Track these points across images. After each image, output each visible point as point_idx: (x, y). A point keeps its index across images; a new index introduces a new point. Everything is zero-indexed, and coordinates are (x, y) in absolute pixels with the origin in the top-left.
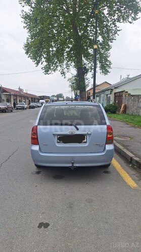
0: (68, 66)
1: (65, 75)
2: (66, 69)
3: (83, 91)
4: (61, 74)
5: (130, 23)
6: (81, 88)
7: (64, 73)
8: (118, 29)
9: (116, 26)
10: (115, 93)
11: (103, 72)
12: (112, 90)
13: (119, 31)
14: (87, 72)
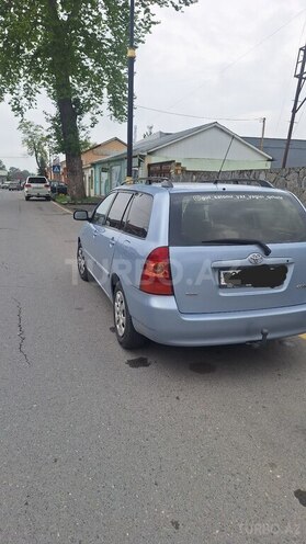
0: (29, 92)
1: (22, 114)
2: (25, 100)
3: (74, 156)
4: (13, 110)
5: (177, 8)
6: (70, 149)
7: (19, 109)
8: (153, 19)
9: (147, 11)
10: (149, 166)
11: (115, 115)
12: (143, 157)
13: (154, 23)
14: (81, 113)
